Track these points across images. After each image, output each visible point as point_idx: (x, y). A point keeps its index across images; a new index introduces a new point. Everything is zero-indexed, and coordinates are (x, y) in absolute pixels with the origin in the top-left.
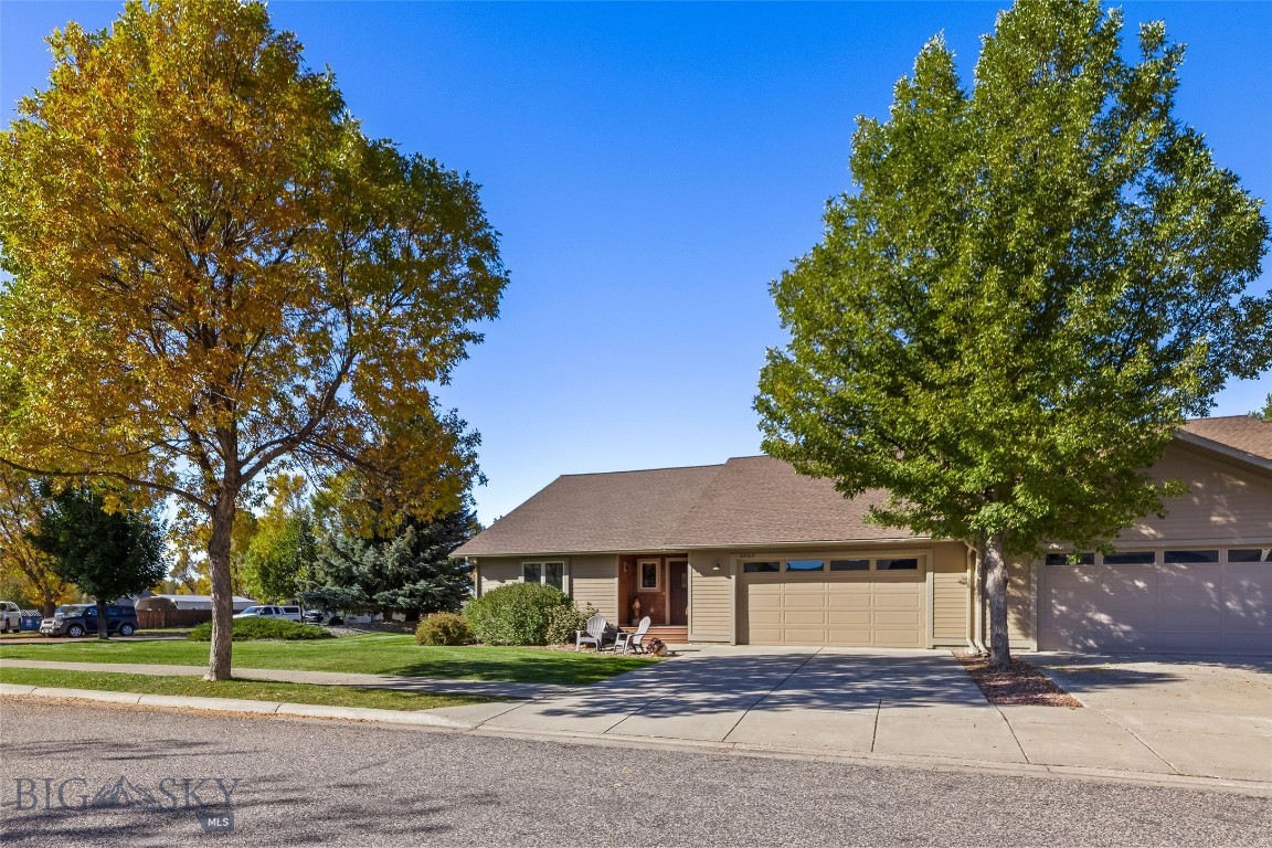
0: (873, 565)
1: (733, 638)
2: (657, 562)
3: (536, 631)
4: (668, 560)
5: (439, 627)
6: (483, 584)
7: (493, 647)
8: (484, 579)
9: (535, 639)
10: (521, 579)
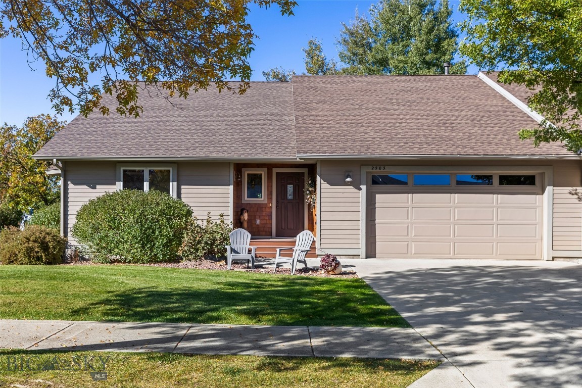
0: (496, 180)
1: (363, 252)
2: (263, 172)
3: (166, 246)
4: (275, 171)
5: (35, 241)
6: (70, 191)
7: (108, 266)
8: (70, 185)
9: (164, 255)
10: (119, 186)
